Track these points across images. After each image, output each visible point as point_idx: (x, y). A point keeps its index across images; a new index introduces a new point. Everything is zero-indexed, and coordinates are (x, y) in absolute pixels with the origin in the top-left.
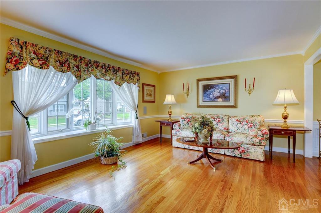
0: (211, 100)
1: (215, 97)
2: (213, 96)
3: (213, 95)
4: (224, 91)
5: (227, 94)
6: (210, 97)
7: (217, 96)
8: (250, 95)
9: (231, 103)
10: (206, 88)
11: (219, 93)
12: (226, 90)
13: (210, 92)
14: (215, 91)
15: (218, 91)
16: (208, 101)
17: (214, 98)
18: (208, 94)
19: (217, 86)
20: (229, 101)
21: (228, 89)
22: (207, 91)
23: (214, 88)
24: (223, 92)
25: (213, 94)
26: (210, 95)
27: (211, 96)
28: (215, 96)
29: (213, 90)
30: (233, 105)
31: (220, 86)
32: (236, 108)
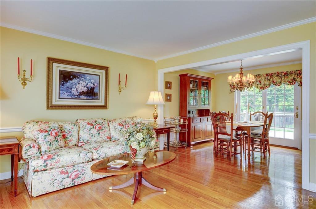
0: (73, 97)
1: (80, 93)
2: (77, 91)
3: (77, 89)
4: (92, 85)
5: (97, 90)
6: (71, 92)
7: (83, 92)
8: (120, 93)
9: (101, 102)
10: (66, 77)
11: (85, 87)
12: (96, 84)
13: (72, 83)
14: (79, 84)
15: (84, 84)
16: (68, 97)
17: (77, 94)
18: (68, 87)
19: (83, 76)
20: (99, 100)
21: (97, 84)
22: (67, 82)
23: (78, 78)
24: (90, 87)
25: (77, 87)
26: (71, 89)
27: (74, 91)
28: (79, 90)
29: (77, 81)
30: (104, 105)
31: (87, 78)
32: (107, 109)
